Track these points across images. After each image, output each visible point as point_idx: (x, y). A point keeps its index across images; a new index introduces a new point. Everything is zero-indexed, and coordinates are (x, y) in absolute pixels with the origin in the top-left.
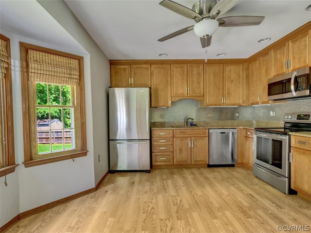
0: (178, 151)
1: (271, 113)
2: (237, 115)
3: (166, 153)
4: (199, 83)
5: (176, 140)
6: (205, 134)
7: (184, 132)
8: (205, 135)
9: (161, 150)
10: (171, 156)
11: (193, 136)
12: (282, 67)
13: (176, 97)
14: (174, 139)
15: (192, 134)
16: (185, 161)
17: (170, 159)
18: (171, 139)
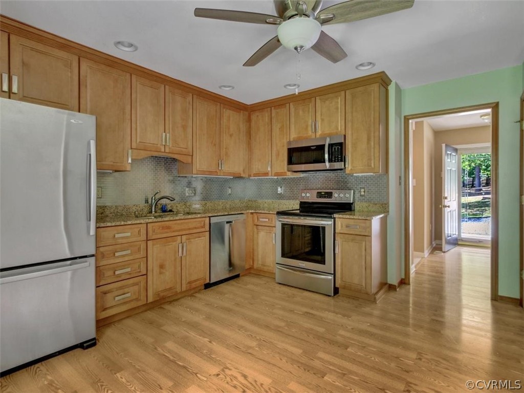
0: (156, 269)
1: (279, 189)
2: (230, 191)
3: (131, 281)
4: (184, 127)
5: (153, 245)
6: (203, 227)
7: (168, 228)
8: (203, 230)
9: (119, 275)
10: (143, 284)
11: (184, 233)
12: (306, 128)
13: (142, 151)
14: (150, 243)
15: (182, 230)
16: (170, 289)
17: (139, 292)
18: (143, 246)
